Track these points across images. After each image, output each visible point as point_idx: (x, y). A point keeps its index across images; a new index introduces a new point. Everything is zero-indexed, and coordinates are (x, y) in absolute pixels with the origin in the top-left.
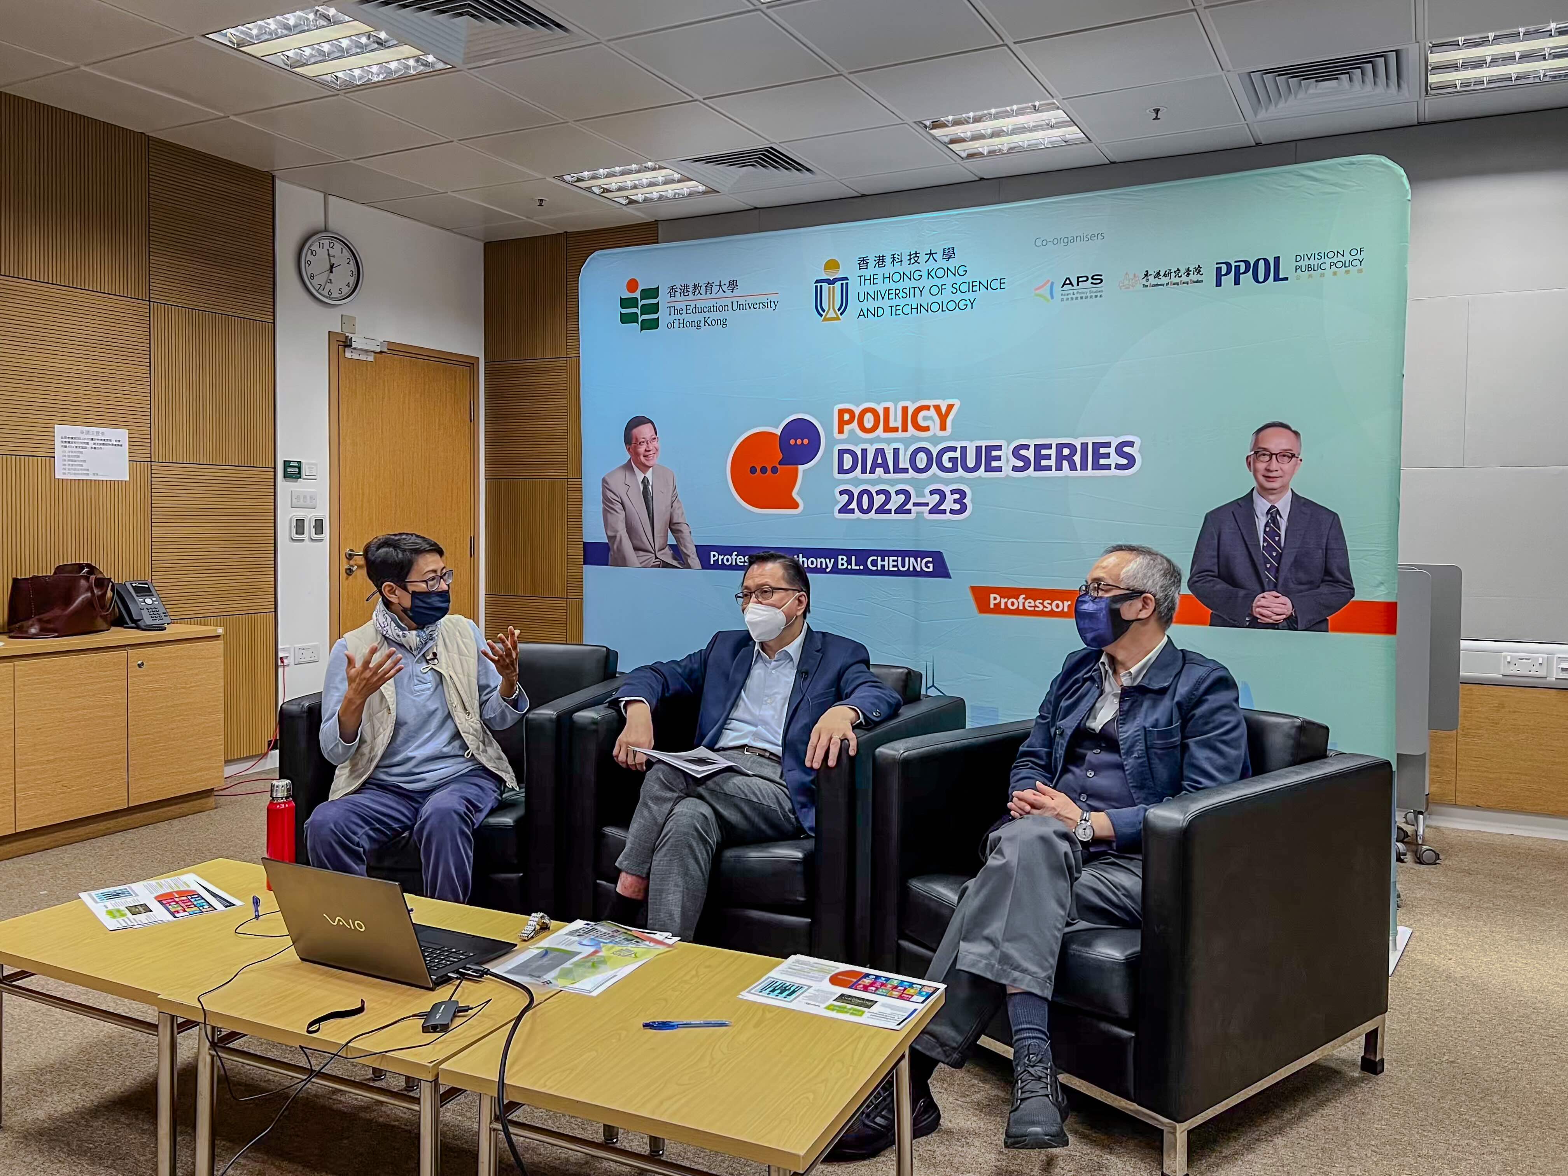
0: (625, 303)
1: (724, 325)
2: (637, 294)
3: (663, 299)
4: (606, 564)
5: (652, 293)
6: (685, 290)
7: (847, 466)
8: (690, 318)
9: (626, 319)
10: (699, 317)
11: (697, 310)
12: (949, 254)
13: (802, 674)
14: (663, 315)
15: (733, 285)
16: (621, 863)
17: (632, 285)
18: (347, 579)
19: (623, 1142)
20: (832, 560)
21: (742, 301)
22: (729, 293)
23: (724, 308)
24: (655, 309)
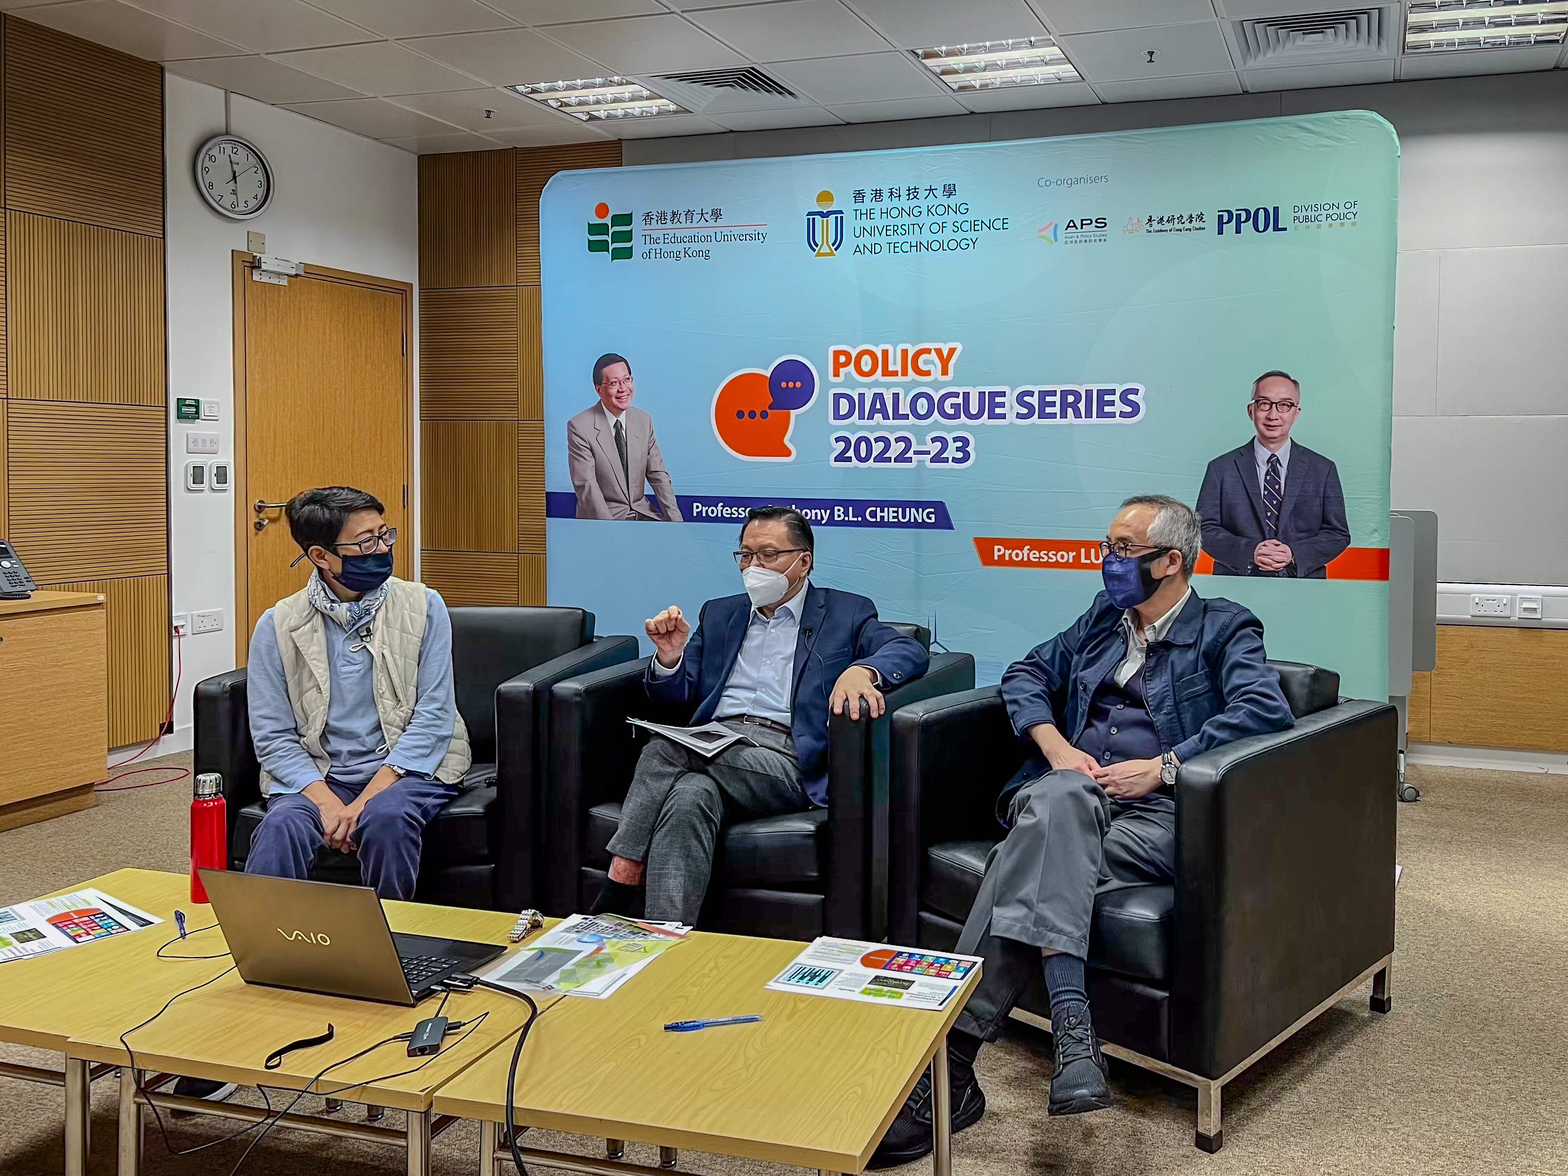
0: (594, 229)
1: (707, 257)
2: (608, 220)
3: (637, 227)
4: (573, 516)
5: (627, 219)
6: (662, 217)
7: (844, 410)
8: (667, 248)
9: (594, 246)
10: (680, 247)
11: (676, 240)
12: (950, 191)
13: (805, 632)
14: (637, 244)
15: (717, 214)
16: (613, 847)
17: (602, 210)
18: (256, 534)
19: (629, 1156)
20: (828, 511)
21: (726, 231)
22: (712, 223)
23: (707, 238)
24: (627, 236)
